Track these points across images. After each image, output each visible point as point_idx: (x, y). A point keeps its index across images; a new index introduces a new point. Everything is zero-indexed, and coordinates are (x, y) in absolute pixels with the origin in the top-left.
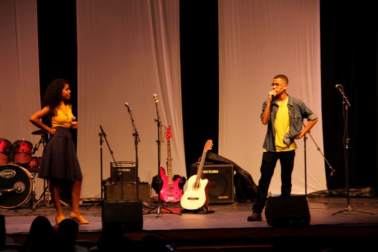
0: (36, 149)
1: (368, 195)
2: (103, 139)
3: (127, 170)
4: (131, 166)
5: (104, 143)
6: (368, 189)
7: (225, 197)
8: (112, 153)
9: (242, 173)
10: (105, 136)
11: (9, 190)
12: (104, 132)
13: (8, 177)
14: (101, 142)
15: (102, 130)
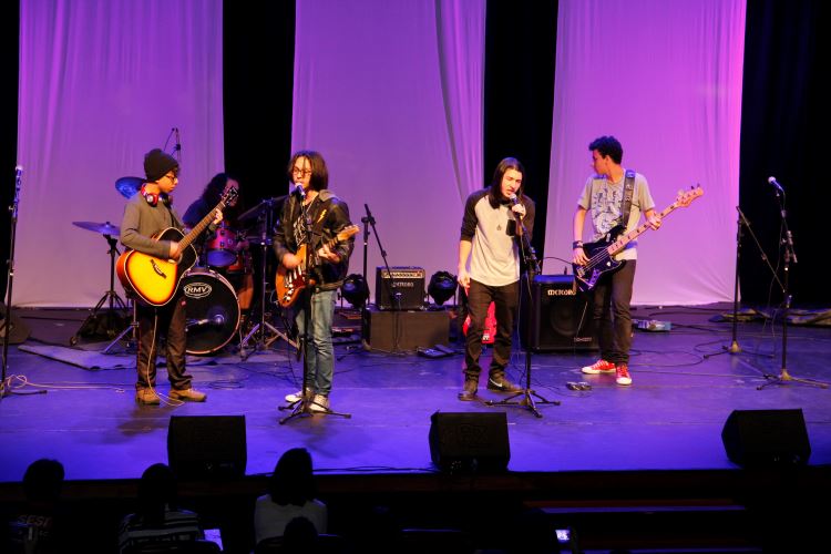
2: (370, 228)
3: (409, 284)
4: (415, 276)
5: (372, 237)
7: (586, 339)
8: (384, 254)
10: (373, 223)
11: (200, 323)
12: (372, 215)
13: (198, 296)
14: (367, 234)
15: (368, 213)
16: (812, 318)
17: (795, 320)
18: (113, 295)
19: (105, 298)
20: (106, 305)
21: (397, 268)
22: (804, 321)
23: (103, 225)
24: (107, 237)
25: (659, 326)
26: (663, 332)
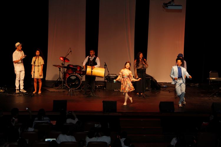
0: (83, 68)
1: (197, 86)
2: (106, 67)
4: (115, 76)
5: (106, 68)
6: (198, 84)
8: (108, 72)
9: (153, 80)
10: (106, 66)
13: (73, 79)
15: (105, 64)
16: (194, 85)
17: (191, 85)
18: (60, 78)
19: (58, 79)
20: (59, 80)
21: (111, 74)
22: (193, 86)
23: (58, 65)
24: (59, 68)
25: (164, 86)
26: (165, 87)
